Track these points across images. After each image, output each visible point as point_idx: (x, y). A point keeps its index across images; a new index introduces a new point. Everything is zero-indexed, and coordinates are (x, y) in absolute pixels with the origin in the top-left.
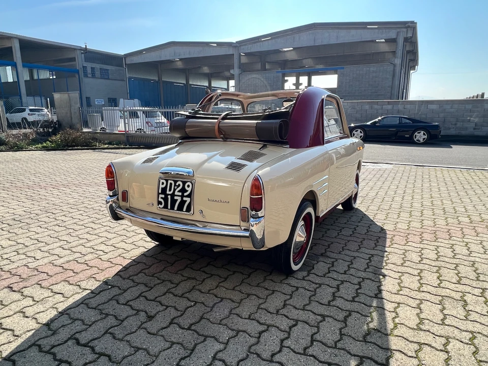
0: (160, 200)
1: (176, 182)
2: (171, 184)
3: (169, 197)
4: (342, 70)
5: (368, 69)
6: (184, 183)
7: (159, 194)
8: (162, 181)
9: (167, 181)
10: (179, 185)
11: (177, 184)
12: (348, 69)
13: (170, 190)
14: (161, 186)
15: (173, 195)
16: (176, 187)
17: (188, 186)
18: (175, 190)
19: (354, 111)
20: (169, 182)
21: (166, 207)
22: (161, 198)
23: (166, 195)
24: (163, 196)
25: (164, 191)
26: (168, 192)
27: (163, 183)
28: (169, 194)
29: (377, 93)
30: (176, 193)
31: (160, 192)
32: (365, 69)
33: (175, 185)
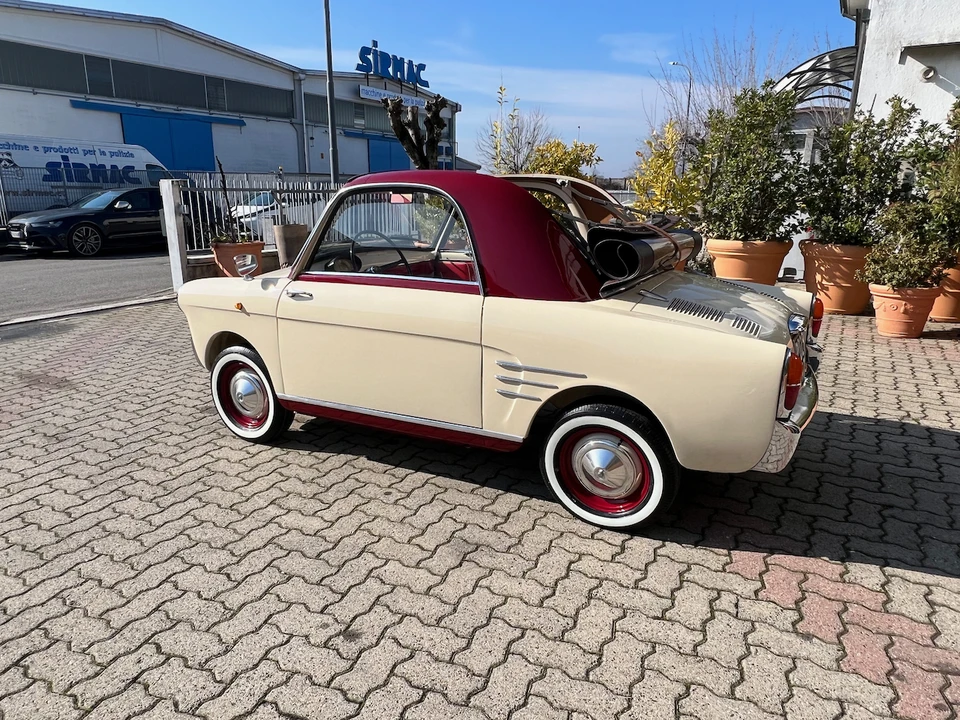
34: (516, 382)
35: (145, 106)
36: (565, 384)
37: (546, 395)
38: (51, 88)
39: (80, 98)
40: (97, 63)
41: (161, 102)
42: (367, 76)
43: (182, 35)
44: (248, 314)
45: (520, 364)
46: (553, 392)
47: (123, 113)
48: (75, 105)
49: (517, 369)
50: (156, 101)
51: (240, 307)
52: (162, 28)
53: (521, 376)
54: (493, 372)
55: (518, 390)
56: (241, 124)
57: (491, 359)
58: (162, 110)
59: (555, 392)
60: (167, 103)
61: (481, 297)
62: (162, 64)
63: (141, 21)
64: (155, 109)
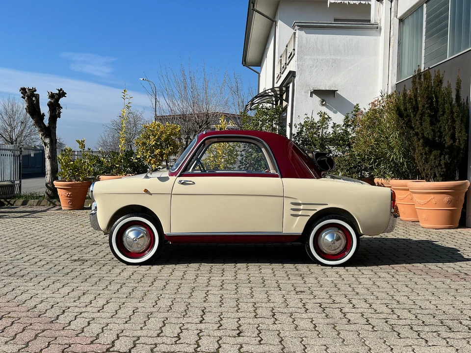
34: (299, 210)
36: (319, 208)
37: (312, 213)
44: (151, 194)
45: (301, 202)
46: (315, 212)
49: (299, 204)
51: (146, 191)
53: (302, 207)
54: (288, 207)
55: (300, 213)
57: (287, 202)
59: (316, 211)
61: (280, 179)
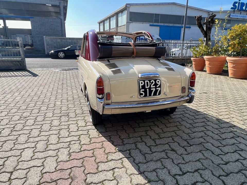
0: (141, 92)
1: (150, 81)
2: (147, 83)
3: (148, 90)
4: (32, 19)
5: (48, 20)
6: (155, 80)
7: (140, 89)
8: (140, 82)
9: (144, 81)
10: (153, 82)
11: (151, 82)
12: (36, 18)
13: (147, 86)
14: (141, 85)
15: (150, 88)
16: (151, 84)
17: (158, 82)
18: (150, 85)
19: (53, 43)
20: (146, 81)
21: (146, 95)
22: (142, 91)
23: (146, 89)
24: (143, 90)
25: (143, 87)
26: (146, 87)
27: (142, 83)
28: (148, 88)
29: (55, 33)
30: (152, 87)
31: (141, 88)
32: (46, 19)
33: (150, 83)
35: (166, 24)
38: (146, 22)
39: (152, 24)
40: (157, 15)
41: (170, 23)
42: (234, 11)
43: (178, 6)
47: (160, 26)
48: (151, 25)
50: (169, 23)
52: (174, 5)
56: (190, 27)
58: (170, 25)
60: (171, 23)
62: (172, 14)
63: (169, 4)
64: (168, 25)
